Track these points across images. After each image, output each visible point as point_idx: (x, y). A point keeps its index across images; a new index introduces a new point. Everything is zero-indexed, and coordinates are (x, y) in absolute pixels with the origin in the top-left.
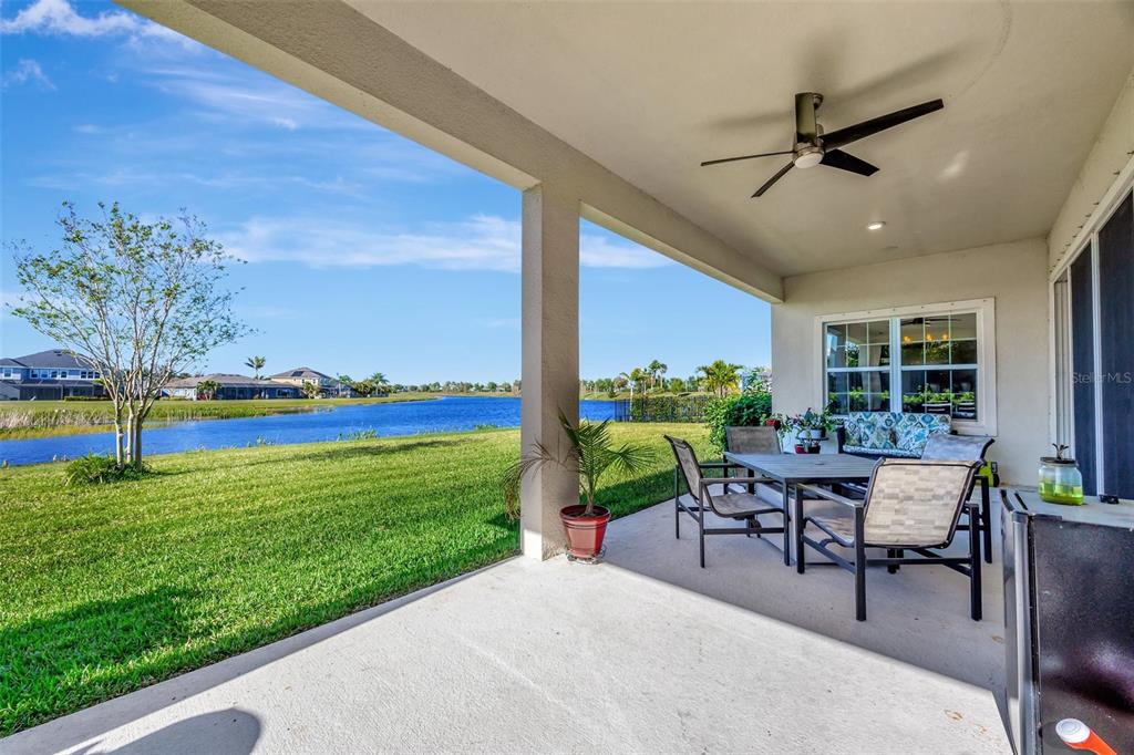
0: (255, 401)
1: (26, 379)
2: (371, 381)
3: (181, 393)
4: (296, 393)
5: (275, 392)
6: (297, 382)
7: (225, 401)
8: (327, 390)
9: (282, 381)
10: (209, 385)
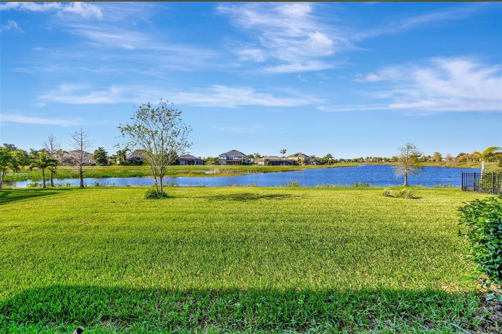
0: (281, 166)
1: (227, 159)
2: (326, 157)
3: (260, 163)
4: (294, 163)
5: (288, 163)
6: (296, 159)
7: (272, 166)
8: (307, 162)
9: (291, 158)
10: (267, 160)
